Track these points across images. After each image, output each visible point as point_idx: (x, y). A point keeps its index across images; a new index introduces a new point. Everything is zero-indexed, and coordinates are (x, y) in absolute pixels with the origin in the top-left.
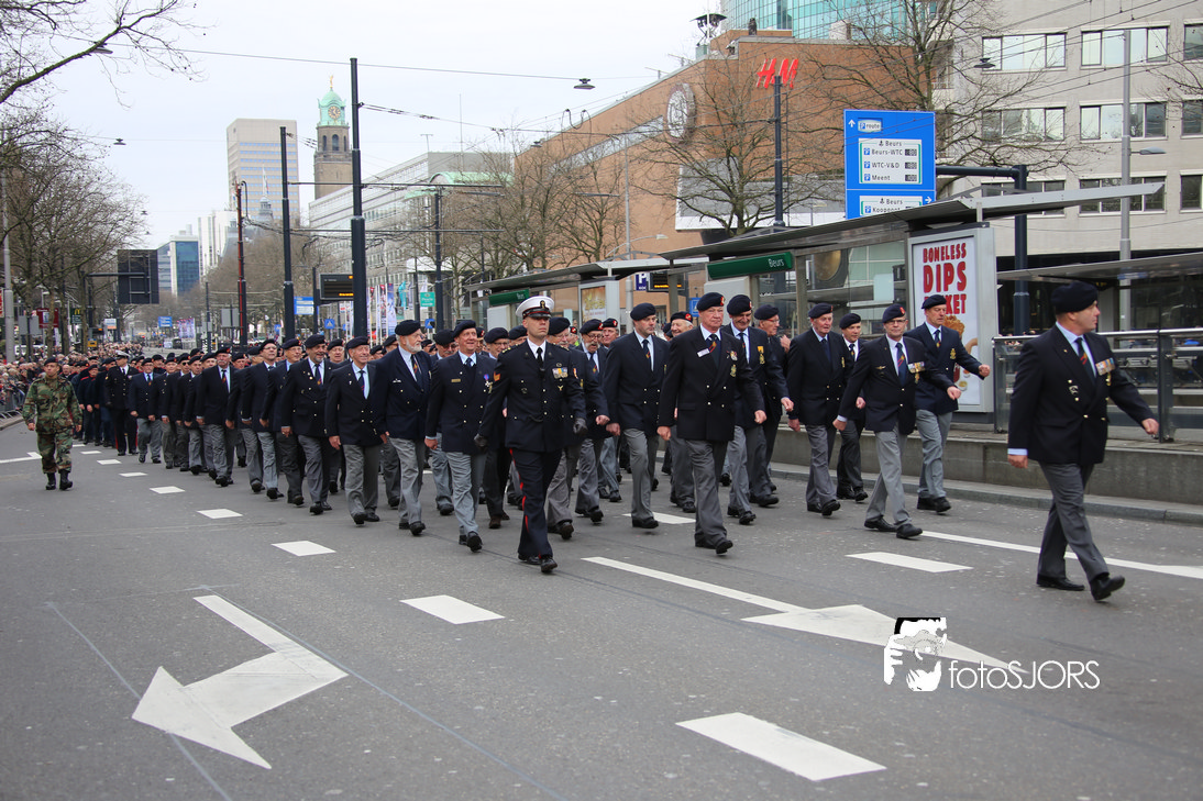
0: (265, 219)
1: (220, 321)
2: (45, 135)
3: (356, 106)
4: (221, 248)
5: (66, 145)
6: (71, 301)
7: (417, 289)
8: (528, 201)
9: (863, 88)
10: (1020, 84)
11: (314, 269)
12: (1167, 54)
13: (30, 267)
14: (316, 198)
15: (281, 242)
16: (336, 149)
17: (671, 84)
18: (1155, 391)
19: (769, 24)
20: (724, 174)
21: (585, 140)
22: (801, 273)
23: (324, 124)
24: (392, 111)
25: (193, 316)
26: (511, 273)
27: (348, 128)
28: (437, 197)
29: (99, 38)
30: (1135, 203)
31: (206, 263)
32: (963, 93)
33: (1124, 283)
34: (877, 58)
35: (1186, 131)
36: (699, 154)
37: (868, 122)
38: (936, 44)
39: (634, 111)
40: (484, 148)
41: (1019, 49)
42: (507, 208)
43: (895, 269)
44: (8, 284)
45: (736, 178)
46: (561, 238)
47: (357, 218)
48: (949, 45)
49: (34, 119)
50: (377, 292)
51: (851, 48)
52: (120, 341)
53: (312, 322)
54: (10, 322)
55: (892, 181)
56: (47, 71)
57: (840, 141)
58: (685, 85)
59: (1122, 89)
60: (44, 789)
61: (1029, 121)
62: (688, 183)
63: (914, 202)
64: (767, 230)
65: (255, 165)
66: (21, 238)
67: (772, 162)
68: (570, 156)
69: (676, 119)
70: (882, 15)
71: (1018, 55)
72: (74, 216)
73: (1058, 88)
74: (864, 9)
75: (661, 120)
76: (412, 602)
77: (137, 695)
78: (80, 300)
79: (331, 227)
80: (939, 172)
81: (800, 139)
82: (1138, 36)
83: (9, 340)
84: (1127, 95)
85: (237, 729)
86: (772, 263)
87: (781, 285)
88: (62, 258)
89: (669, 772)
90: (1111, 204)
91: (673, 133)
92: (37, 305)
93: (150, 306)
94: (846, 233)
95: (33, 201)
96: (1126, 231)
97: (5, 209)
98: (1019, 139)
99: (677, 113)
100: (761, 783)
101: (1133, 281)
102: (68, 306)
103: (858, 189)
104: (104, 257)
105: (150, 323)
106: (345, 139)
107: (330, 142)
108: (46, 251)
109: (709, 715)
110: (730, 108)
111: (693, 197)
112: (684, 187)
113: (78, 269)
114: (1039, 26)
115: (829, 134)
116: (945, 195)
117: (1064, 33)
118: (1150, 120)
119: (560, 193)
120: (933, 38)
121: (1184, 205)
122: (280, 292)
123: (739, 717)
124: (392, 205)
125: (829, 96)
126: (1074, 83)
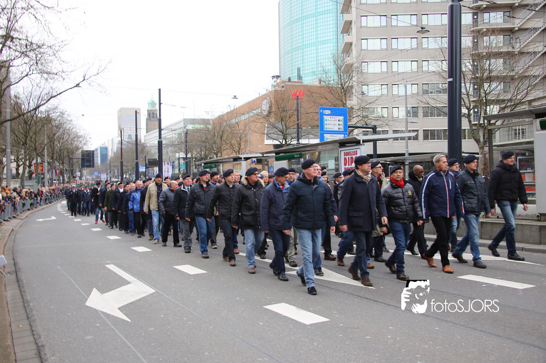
0: (130, 140)
1: (114, 173)
2: (59, 113)
3: (160, 104)
4: (115, 150)
5: (65, 116)
6: (66, 166)
7: (179, 163)
8: (216, 135)
9: (325, 100)
10: (374, 100)
11: (145, 157)
12: (418, 93)
14: (147, 133)
15: (135, 147)
16: (153, 117)
17: (263, 97)
19: (295, 79)
20: (280, 126)
21: (235, 115)
23: (150, 109)
25: (105, 171)
26: (210, 158)
27: (157, 110)
28: (186, 133)
29: (78, 83)
30: (410, 138)
31: (110, 154)
32: (356, 102)
33: (406, 163)
34: (329, 90)
35: (424, 116)
37: (326, 111)
39: (251, 106)
40: (202, 117)
41: (373, 89)
42: (209, 137)
43: (335, 158)
44: (46, 161)
45: (284, 128)
46: (227, 146)
47: (160, 140)
48: (352, 87)
49: (56, 108)
50: (166, 164)
51: (321, 87)
52: (81, 180)
53: (145, 174)
54: (46, 174)
55: (334, 130)
56: (61, 93)
57: (318, 117)
58: (268, 98)
59: (405, 103)
60: (57, 327)
61: (377, 111)
62: (269, 129)
63: (340, 137)
64: (294, 145)
66: (51, 146)
67: (296, 123)
68: (230, 121)
69: (264, 109)
70: (331, 78)
71: (373, 91)
72: (67, 139)
73: (386, 101)
74: (325, 75)
75: (260, 109)
76: (177, 267)
77: (87, 297)
78: (69, 166)
79: (151, 143)
80: (349, 127)
81: (305, 116)
82: (409, 86)
83: (46, 180)
84: (406, 105)
85: (119, 308)
86: (296, 156)
88: (63, 153)
89: (261, 322)
90: (403, 139)
91: (264, 113)
92: (55, 168)
93: (91, 169)
94: (320, 147)
95: (55, 135)
96: (407, 147)
97: (46, 137)
98: (374, 117)
99: (265, 107)
100: (290, 325)
101: (410, 163)
102: (65, 169)
103: (323, 132)
104: (77, 152)
105: (91, 174)
106: (156, 114)
107: (151, 115)
108: (58, 151)
109: (274, 304)
110: (282, 106)
111: (270, 134)
112: (267, 131)
113: (68, 156)
114: (379, 82)
115: (314, 114)
116: (351, 134)
117: (387, 85)
118: (413, 112)
119: (227, 132)
120: (347, 85)
121: (424, 139)
122: (134, 164)
123: (283, 304)
124: (171, 136)
125: (314, 102)
126: (390, 100)
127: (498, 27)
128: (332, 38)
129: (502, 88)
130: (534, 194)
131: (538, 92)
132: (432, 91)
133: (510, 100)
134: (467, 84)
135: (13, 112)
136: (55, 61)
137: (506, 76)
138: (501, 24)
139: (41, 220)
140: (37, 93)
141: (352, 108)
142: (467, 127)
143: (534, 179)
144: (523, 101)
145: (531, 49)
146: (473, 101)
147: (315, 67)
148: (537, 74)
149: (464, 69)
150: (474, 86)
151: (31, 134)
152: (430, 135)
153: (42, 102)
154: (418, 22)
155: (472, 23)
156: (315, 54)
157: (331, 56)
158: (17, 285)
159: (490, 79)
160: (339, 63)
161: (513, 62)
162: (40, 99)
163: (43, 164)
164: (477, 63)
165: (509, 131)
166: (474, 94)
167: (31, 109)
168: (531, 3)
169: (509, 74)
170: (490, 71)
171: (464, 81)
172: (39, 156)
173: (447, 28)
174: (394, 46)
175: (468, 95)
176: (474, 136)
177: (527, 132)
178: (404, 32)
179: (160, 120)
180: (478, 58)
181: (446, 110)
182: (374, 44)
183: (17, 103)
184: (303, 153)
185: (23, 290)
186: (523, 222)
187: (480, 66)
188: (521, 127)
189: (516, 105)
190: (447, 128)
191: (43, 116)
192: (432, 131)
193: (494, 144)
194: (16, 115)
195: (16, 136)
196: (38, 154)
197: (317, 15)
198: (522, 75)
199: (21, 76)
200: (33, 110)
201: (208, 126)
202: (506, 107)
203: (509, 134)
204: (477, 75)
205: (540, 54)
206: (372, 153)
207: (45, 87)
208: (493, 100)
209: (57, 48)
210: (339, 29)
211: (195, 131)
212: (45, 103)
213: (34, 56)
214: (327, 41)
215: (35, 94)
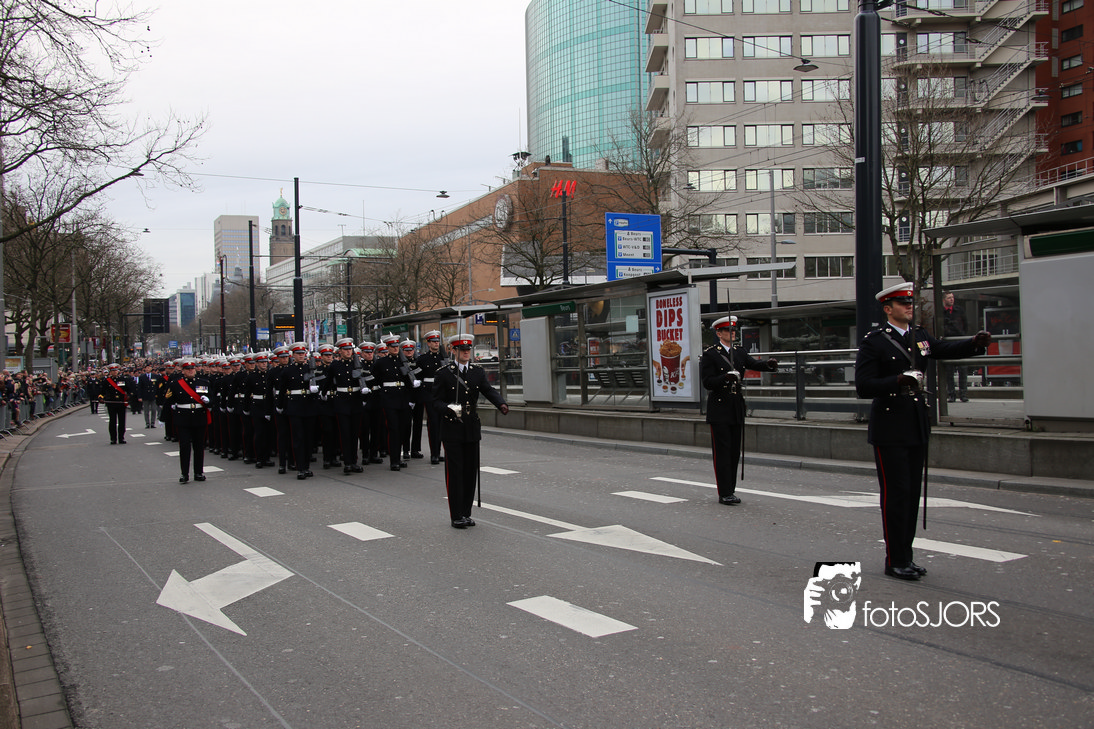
0: (238, 279)
1: (208, 344)
2: (99, 227)
3: (298, 207)
4: (209, 297)
5: (113, 233)
6: (114, 331)
7: (334, 323)
8: (407, 267)
9: (617, 200)
10: (711, 200)
11: (269, 311)
12: (794, 186)
14: (271, 265)
15: (249, 294)
16: (284, 234)
17: (496, 195)
18: (795, 388)
19: (558, 159)
20: (531, 251)
21: (443, 229)
22: (580, 314)
23: (277, 218)
24: (320, 211)
25: (191, 340)
26: (396, 313)
27: (292, 221)
28: (349, 265)
29: (137, 166)
30: (779, 273)
31: (200, 306)
32: (677, 204)
33: (773, 322)
34: (625, 182)
35: (806, 231)
37: (620, 221)
38: (661, 174)
39: (473, 211)
40: (379, 234)
41: (710, 178)
42: (393, 272)
43: (640, 311)
44: (75, 321)
45: (539, 253)
46: (428, 290)
47: (298, 278)
48: (668, 175)
49: (94, 217)
50: (310, 325)
51: (609, 175)
52: (144, 357)
54: (75, 345)
55: (636, 257)
56: (103, 187)
57: (603, 232)
58: (506, 196)
59: (770, 205)
60: (102, 648)
61: (716, 221)
62: (509, 257)
63: (648, 270)
64: (558, 287)
65: (232, 244)
66: (83, 292)
67: (561, 244)
68: (433, 240)
69: (500, 217)
70: (627, 156)
71: (710, 181)
72: (116, 278)
73: (733, 203)
74: (616, 152)
75: (491, 217)
76: (335, 527)
77: (159, 588)
78: (120, 331)
79: (280, 283)
80: (664, 252)
81: (578, 230)
82: (777, 174)
83: (75, 357)
84: (773, 209)
85: (224, 610)
86: (563, 308)
87: (567, 321)
88: (108, 304)
89: (502, 634)
90: (766, 274)
91: (499, 225)
92: (92, 334)
93: (163, 335)
94: (608, 290)
95: (92, 268)
96: (775, 290)
97: (73, 273)
98: (711, 233)
99: (501, 213)
100: (561, 640)
101: (779, 321)
102: (112, 335)
103: (613, 262)
104: (135, 303)
105: (163, 345)
106: (290, 228)
107: (280, 229)
108: (98, 300)
109: (527, 597)
110: (534, 210)
111: (512, 265)
112: (506, 259)
113: (118, 310)
114: (720, 166)
115: (596, 227)
116: (667, 266)
117: (736, 170)
118: (786, 223)
119: (427, 262)
120: (658, 170)
121: (807, 275)
122: (247, 325)
123: (546, 598)
124: (319, 270)
125: (596, 204)
126: (741, 201)
127: (944, 61)
128: (628, 79)
129: (953, 177)
130: (1020, 380)
131: (1019, 186)
132: (821, 182)
133: (968, 201)
134: (887, 169)
135: (9, 223)
136: (92, 125)
137: (960, 155)
138: (949, 55)
139: (66, 436)
140: (56, 186)
141: (669, 216)
142: (889, 252)
143: (1018, 350)
144: (992, 201)
145: (1006, 104)
146: (900, 203)
147: (597, 136)
148: (1018, 150)
149: (884, 142)
150: (900, 173)
151: (45, 268)
152: (817, 267)
153: (67, 206)
154: (794, 51)
155: (895, 53)
156: (597, 112)
157: (628, 114)
158: (20, 565)
159: (931, 161)
160: (644, 128)
161: (973, 128)
162: (62, 200)
163: (68, 326)
164: (907, 129)
165: (966, 260)
166: (900, 188)
167: (46, 217)
168: (1005, 17)
169: (965, 152)
170: (932, 146)
172: (61, 311)
173: (853, 62)
174: (749, 96)
175: (889, 189)
176: (900, 267)
177: (999, 261)
178: (768, 69)
179: (297, 239)
180: (907, 119)
181: (852, 219)
182: (712, 93)
183: (16, 207)
184: (576, 302)
185: (32, 574)
186: (1000, 434)
187: (912, 134)
188: (988, 253)
189: (979, 210)
191: (67, 232)
192: (822, 260)
193: (943, 284)
194: (14, 230)
195: (16, 272)
196: (58, 306)
197: (600, 36)
198: (991, 152)
199: (23, 153)
200: (47, 221)
201: (391, 251)
202: (961, 213)
203: (966, 266)
204: (907, 153)
205: (1022, 114)
206: (708, 302)
207: (72, 176)
208: (937, 201)
209: (95, 99)
210: (641, 62)
211: (366, 260)
212: (72, 207)
213: (50, 114)
214: (619, 87)
215: (51, 190)
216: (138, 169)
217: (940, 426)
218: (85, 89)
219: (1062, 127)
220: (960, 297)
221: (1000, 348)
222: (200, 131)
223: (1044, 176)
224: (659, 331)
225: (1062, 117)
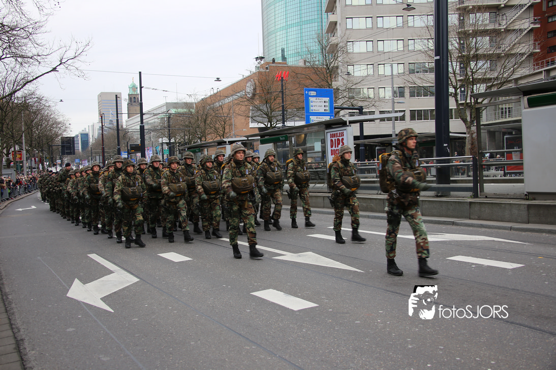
0: (111, 126)
2: (36, 99)
3: (141, 87)
4: (96, 136)
5: (43, 102)
6: (45, 154)
7: (163, 148)
8: (200, 118)
9: (310, 81)
10: (360, 80)
11: (127, 143)
12: (404, 72)
13: (31, 143)
14: (128, 118)
15: (116, 133)
16: (135, 102)
17: (246, 80)
19: (279, 60)
20: (265, 109)
21: (219, 98)
22: (291, 142)
23: (131, 93)
24: (153, 89)
25: (87, 158)
26: (194, 143)
27: (138, 94)
28: (169, 118)
29: (54, 67)
30: (396, 119)
31: (91, 140)
32: (342, 83)
33: (393, 144)
34: (314, 71)
35: (411, 96)
36: (257, 102)
37: (312, 92)
39: (235, 88)
40: (185, 101)
41: (359, 69)
42: (192, 121)
43: (322, 140)
44: (24, 149)
45: (269, 110)
46: (211, 131)
47: (142, 125)
48: (337, 67)
49: (33, 94)
51: (306, 68)
54: (25, 162)
55: (320, 111)
56: (37, 78)
57: (303, 98)
58: (252, 80)
59: (391, 83)
60: (37, 320)
61: (363, 92)
62: (254, 112)
63: (327, 118)
64: (279, 128)
65: (107, 107)
66: (28, 134)
67: (281, 105)
68: (213, 104)
69: (249, 91)
70: (315, 58)
71: (359, 71)
72: (46, 126)
73: (371, 82)
74: (310, 55)
75: (244, 91)
76: (161, 255)
77: (68, 288)
78: (49, 154)
79: (133, 128)
80: (335, 108)
81: (290, 98)
82: (395, 66)
83: (25, 168)
84: (393, 85)
85: (102, 299)
86: (281, 139)
87: (284, 146)
88: (42, 140)
89: (248, 309)
90: (389, 119)
91: (248, 95)
92: (34, 156)
93: (72, 156)
94: (306, 129)
95: (33, 121)
96: (394, 128)
97: (23, 124)
98: (360, 98)
99: (249, 89)
103: (309, 114)
104: (56, 139)
106: (137, 98)
107: (133, 99)
108: (37, 138)
109: (261, 290)
110: (267, 87)
111: (255, 117)
112: (252, 113)
114: (365, 62)
115: (299, 96)
116: (337, 116)
117: (373, 65)
118: (400, 92)
119: (211, 115)
120: (332, 65)
121: (411, 119)
122: (116, 150)
123: (271, 290)
124: (154, 120)
125: (299, 84)
126: (376, 80)
127: (484, 4)
128: (316, 17)
129: (489, 66)
130: (522, 173)
131: (524, 70)
132: (418, 70)
133: (497, 79)
134: (453, 63)
136: (30, 44)
137: (492, 54)
139: (20, 210)
140: (12, 78)
142: (454, 107)
143: (522, 157)
144: (509, 79)
145: (517, 26)
146: (460, 80)
147: (300, 47)
148: (523, 51)
149: (450, 47)
150: (460, 64)
151: (7, 121)
152: (417, 115)
153: (18, 88)
156: (299, 34)
157: (316, 36)
159: (477, 57)
160: (324, 42)
161: (499, 39)
162: (16, 85)
163: (21, 152)
164: (464, 41)
165: (495, 110)
166: (460, 72)
167: (7, 94)
169: (495, 52)
170: (477, 50)
171: (451, 60)
172: (17, 144)
173: (433, 5)
174: (380, 25)
175: (454, 73)
176: (460, 115)
177: (513, 110)
178: (390, 10)
179: (141, 105)
180: (464, 36)
181: (434, 90)
182: (360, 23)
184: (288, 135)
186: (512, 202)
187: (467, 43)
188: (507, 106)
189: (502, 84)
190: (434, 108)
191: (19, 102)
192: (419, 112)
193: (482, 123)
196: (15, 141)
198: (509, 52)
200: (8, 96)
202: (492, 86)
203: (495, 113)
204: (464, 54)
205: (526, 32)
206: (358, 134)
207: (20, 72)
208: (480, 79)
209: (31, 30)
210: (323, 8)
211: (179, 115)
212: (20, 89)
213: (7, 39)
214: (311, 21)
215: (10, 79)
216: (55, 68)
217: (480, 198)
218: (25, 25)
219: (548, 38)
220: (492, 130)
221: (513, 157)
222: (88, 47)
223: (537, 64)
224: (332, 150)
225: (548, 32)
